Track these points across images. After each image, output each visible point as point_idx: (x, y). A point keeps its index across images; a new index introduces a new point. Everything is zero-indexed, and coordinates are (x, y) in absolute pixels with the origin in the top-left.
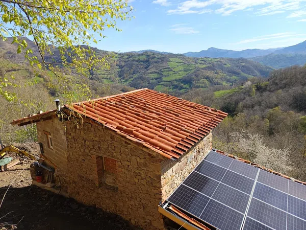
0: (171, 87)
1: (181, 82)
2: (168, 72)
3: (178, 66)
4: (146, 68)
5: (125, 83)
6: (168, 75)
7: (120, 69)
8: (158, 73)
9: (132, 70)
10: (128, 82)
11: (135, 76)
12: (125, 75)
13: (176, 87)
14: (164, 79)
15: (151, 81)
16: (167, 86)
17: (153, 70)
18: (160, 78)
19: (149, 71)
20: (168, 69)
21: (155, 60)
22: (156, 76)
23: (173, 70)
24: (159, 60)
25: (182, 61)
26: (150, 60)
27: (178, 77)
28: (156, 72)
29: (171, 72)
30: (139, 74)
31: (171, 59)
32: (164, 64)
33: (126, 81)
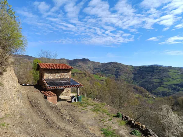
0: (170, 89)
1: (179, 86)
2: (167, 79)
3: (176, 75)
4: (151, 75)
5: (137, 84)
6: (168, 81)
7: (134, 76)
8: (160, 79)
9: (142, 76)
10: (138, 84)
11: (143, 80)
12: (137, 79)
13: (174, 89)
14: (165, 83)
15: (154, 84)
16: (167, 88)
17: (156, 77)
18: (161, 82)
19: (153, 77)
20: (168, 77)
21: (158, 71)
22: (158, 81)
23: (172, 77)
24: (161, 71)
25: (179, 72)
26: (155, 70)
27: (176, 82)
28: (158, 79)
29: (170, 79)
30: (146, 79)
31: (170, 70)
32: (165, 73)
33: (137, 83)
